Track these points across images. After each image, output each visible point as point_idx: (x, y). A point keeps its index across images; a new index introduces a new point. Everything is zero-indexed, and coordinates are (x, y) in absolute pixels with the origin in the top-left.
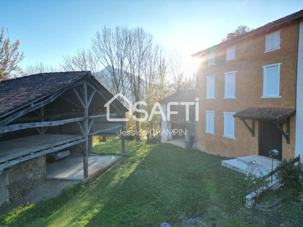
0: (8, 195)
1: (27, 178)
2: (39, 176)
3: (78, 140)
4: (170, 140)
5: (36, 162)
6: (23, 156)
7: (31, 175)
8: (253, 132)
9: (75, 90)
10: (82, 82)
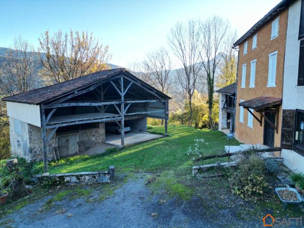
0: (78, 148)
1: (91, 140)
2: (100, 140)
3: (115, 117)
4: (225, 128)
5: (98, 131)
6: (71, 122)
7: (94, 139)
8: (261, 122)
9: (112, 82)
10: (119, 77)
